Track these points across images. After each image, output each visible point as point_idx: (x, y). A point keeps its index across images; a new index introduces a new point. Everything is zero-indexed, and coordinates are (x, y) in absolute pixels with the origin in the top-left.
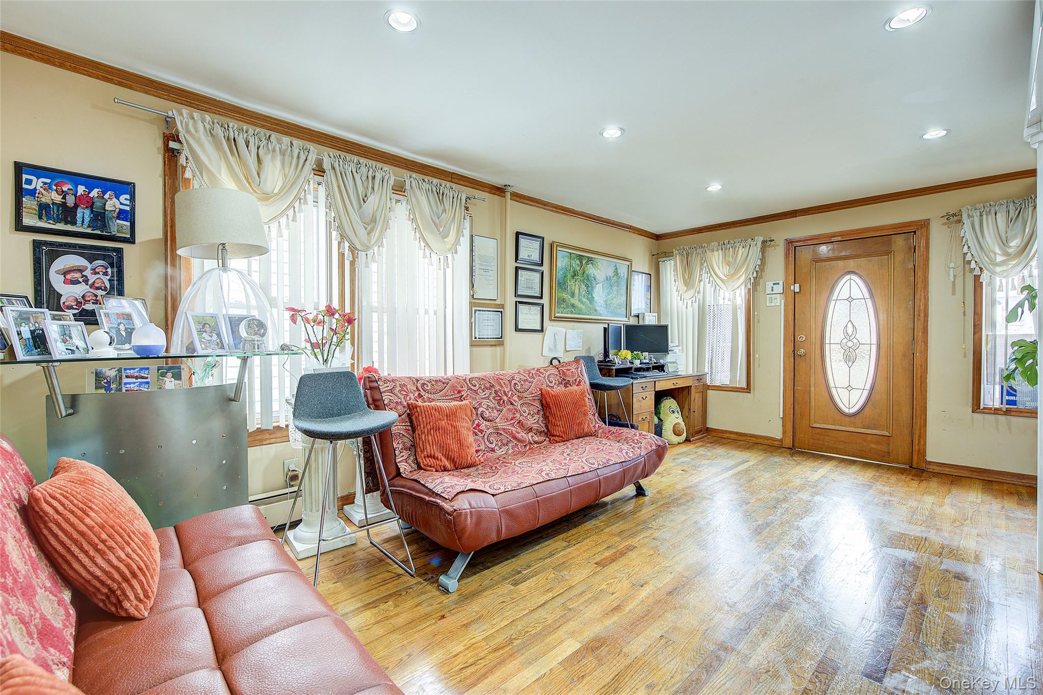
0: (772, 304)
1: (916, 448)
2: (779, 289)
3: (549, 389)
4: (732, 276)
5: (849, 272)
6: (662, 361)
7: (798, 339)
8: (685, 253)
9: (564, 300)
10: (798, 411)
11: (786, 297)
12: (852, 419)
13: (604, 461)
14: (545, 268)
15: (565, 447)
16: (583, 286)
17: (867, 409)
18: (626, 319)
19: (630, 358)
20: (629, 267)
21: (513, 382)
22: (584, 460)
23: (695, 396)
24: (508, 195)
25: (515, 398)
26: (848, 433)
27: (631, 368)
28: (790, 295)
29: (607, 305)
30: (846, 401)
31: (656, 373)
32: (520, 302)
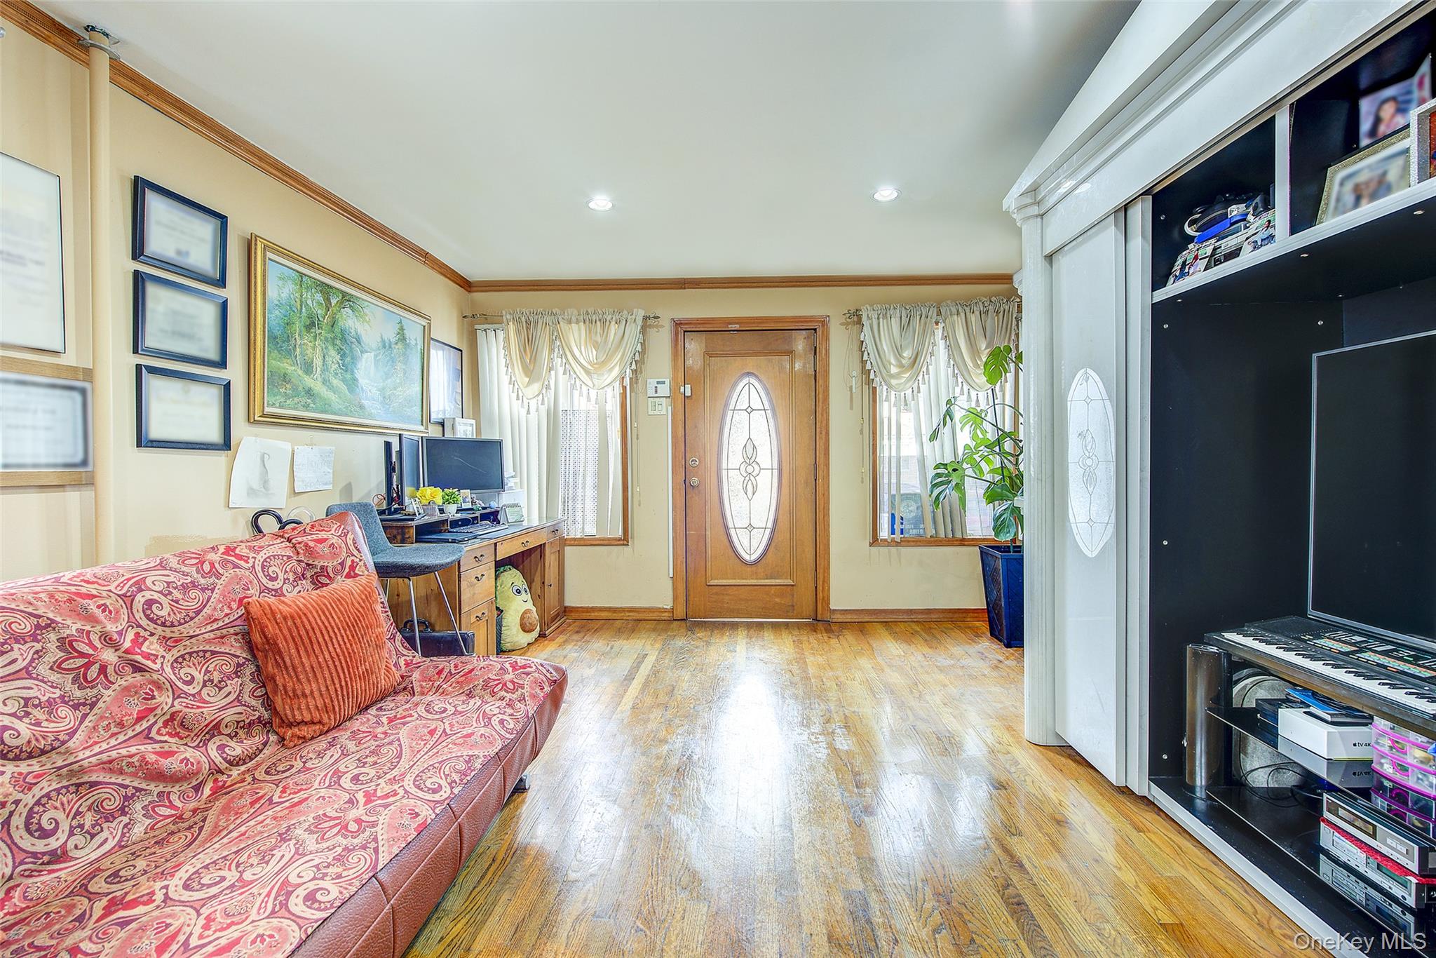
0: (656, 413)
1: (820, 595)
2: (664, 390)
3: (272, 600)
4: (601, 364)
5: (748, 374)
6: (494, 505)
7: (690, 462)
8: (523, 319)
9: (285, 378)
10: (691, 565)
11: (674, 403)
12: (754, 568)
13: (461, 766)
14: (233, 292)
15: (336, 752)
16: (333, 352)
17: (770, 554)
18: (422, 428)
19: (440, 501)
20: (426, 330)
21: (140, 599)
22: (408, 782)
23: (551, 558)
24: (102, 63)
25: (152, 646)
26: (748, 587)
27: (444, 522)
28: (679, 401)
29: (386, 400)
30: (746, 543)
31: (485, 528)
32: (153, 370)
